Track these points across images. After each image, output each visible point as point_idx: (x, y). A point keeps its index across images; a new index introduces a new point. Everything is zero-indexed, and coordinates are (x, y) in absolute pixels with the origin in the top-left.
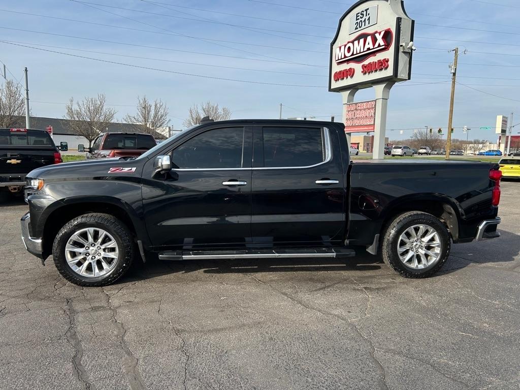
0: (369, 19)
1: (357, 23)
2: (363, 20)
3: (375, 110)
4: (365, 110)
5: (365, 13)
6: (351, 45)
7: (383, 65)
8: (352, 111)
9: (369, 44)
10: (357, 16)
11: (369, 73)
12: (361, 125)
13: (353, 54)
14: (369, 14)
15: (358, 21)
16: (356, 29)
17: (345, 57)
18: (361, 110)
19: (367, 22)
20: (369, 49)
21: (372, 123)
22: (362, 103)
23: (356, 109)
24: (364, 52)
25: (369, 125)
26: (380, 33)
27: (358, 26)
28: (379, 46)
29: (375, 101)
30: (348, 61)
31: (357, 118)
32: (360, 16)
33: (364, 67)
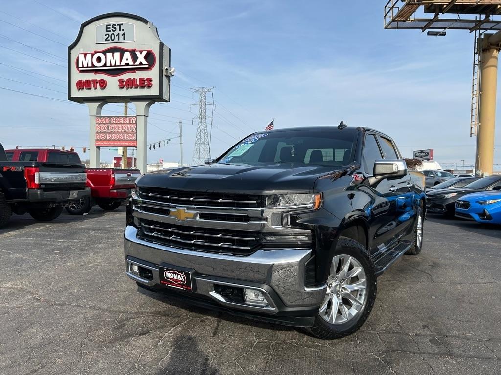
0: (124, 34)
1: (108, 35)
2: (116, 33)
3: (136, 126)
4: (122, 124)
5: (118, 27)
6: (102, 56)
7: (146, 83)
8: (105, 124)
9: (127, 59)
10: (107, 28)
11: (127, 88)
12: (118, 140)
13: (105, 65)
14: (123, 30)
15: (110, 33)
16: (106, 40)
17: (93, 66)
18: (117, 124)
19: (121, 37)
20: (127, 65)
21: (134, 138)
22: (118, 117)
23: (110, 123)
24: (120, 66)
25: (130, 140)
26: (141, 52)
27: (109, 38)
28: (141, 64)
29: (136, 117)
30: (97, 72)
31: (112, 132)
32: (111, 28)
33: (121, 81)
